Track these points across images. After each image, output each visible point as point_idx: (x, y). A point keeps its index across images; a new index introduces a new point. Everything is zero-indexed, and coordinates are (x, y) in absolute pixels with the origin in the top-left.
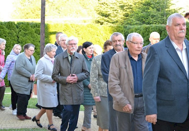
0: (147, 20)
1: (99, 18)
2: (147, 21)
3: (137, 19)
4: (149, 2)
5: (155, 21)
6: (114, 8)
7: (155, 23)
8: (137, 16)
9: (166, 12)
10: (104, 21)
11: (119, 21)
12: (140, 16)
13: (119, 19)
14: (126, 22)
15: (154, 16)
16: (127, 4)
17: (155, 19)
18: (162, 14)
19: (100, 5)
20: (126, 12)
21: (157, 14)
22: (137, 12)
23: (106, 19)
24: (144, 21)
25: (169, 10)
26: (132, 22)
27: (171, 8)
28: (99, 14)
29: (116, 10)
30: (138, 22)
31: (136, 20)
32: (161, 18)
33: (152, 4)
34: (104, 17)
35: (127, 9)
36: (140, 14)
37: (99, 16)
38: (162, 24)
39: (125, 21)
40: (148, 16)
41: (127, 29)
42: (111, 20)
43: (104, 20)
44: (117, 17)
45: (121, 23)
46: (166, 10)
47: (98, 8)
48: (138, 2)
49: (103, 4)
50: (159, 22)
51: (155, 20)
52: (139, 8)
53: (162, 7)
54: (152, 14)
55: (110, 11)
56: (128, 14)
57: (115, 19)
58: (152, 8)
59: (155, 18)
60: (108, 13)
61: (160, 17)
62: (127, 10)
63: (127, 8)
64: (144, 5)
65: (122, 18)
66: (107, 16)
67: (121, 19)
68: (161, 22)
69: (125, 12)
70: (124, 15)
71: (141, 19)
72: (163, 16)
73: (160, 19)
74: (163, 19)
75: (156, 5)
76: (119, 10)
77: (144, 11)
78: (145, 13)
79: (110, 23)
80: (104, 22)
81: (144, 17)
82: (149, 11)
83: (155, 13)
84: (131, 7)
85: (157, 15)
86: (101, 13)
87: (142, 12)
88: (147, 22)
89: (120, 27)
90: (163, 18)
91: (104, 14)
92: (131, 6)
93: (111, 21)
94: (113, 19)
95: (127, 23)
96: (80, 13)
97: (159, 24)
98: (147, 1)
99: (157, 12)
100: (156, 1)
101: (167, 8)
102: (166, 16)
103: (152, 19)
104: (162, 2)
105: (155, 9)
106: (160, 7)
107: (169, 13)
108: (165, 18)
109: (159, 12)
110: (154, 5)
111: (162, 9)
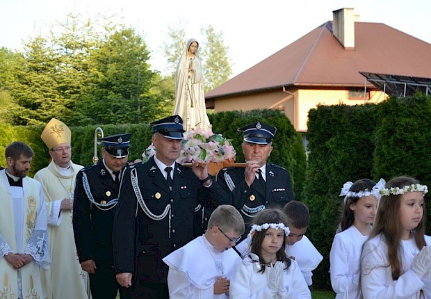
0: (106, 115)
1: (20, 112)
2: (106, 118)
3: (88, 113)
4: (109, 81)
5: (120, 118)
6: (47, 92)
7: (119, 120)
8: (88, 108)
9: (142, 101)
10: (31, 118)
12: (93, 107)
13: (56, 112)
15: (119, 107)
16: (72, 85)
17: (119, 114)
18: (134, 104)
19: (21, 85)
20: (70, 100)
21: (122, 104)
22: (88, 101)
23: (34, 112)
24: (100, 118)
25: (147, 95)
26: (80, 120)
27: (153, 92)
28: (20, 103)
29: (50, 96)
30: (89, 119)
31: (86, 115)
32: (132, 111)
33: (114, 85)
34: (29, 110)
35: (71, 93)
36: (92, 104)
37: (18, 107)
38: (133, 122)
40: (108, 108)
42: (43, 115)
43: (29, 116)
44: (52, 110)
46: (142, 95)
47: (17, 91)
48: (92, 81)
49: (26, 84)
50: (127, 119)
51: (119, 116)
52: (93, 93)
53: (134, 90)
54: (114, 104)
55: (38, 97)
56: (74, 102)
57: (49, 113)
58: (113, 93)
59: (119, 111)
60: (36, 101)
61: (130, 109)
62: (71, 95)
63: (72, 91)
64: (101, 86)
65: (62, 111)
66: (35, 106)
67: (60, 114)
68: (131, 119)
69: (67, 100)
70: (66, 106)
71: (96, 113)
72: (134, 108)
73: (127, 113)
74: (135, 114)
75: (122, 88)
76: (58, 96)
77: (101, 99)
78: (102, 102)
79: (41, 120)
80: (29, 119)
81: (101, 109)
82: (109, 97)
83: (119, 102)
84: (78, 90)
85: (124, 105)
86: (25, 101)
87: (97, 101)
88: (107, 120)
90: (135, 112)
91: (29, 102)
92: (78, 88)
93: (41, 117)
94: (46, 113)
97: (126, 123)
98: (106, 78)
99: (124, 101)
100: (123, 80)
101: (143, 93)
102: (141, 108)
103: (114, 113)
104: (132, 81)
105: (120, 94)
106: (130, 91)
107: (146, 101)
108: (139, 111)
109: (128, 101)
110: (118, 86)
111: (133, 95)
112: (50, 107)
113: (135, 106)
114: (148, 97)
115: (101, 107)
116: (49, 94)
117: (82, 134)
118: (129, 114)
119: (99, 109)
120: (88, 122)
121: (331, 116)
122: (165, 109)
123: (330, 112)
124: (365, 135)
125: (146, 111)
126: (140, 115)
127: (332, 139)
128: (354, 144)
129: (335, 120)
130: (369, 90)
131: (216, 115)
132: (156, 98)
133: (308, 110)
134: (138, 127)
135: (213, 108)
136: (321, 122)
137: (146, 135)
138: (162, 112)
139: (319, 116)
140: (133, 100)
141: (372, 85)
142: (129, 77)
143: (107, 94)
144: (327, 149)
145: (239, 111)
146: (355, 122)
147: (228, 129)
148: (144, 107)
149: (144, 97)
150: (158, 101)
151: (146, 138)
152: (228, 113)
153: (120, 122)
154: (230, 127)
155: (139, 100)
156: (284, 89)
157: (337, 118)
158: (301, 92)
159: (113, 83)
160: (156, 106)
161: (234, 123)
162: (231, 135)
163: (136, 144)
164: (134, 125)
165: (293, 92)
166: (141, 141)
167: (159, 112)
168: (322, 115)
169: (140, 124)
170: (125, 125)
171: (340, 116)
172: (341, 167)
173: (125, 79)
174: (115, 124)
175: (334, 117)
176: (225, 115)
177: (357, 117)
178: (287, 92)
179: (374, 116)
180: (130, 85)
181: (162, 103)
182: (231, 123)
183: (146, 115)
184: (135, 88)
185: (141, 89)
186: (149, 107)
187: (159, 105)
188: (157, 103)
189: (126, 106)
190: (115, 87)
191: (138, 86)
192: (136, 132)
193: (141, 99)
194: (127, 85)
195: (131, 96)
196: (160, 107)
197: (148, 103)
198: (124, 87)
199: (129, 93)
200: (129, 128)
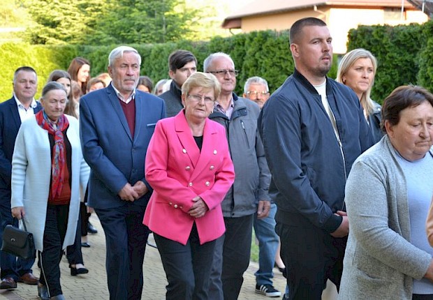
0: (129, 34)
1: (39, 30)
2: (129, 37)
3: (110, 32)
5: (144, 37)
6: (66, 9)
7: (143, 40)
8: (111, 27)
9: (168, 19)
10: (49, 36)
11: (77, 36)
12: (116, 26)
13: (76, 31)
14: (90, 37)
15: (143, 26)
16: (93, 2)
17: (143, 33)
20: (92, 18)
21: (147, 22)
22: (111, 19)
23: (53, 31)
24: (123, 36)
25: (172, 14)
26: (101, 39)
27: (177, 10)
28: (38, 21)
29: (70, 14)
30: (111, 38)
31: (109, 34)
32: (156, 30)
33: (138, 2)
34: (47, 28)
35: (92, 11)
36: (115, 23)
37: (37, 25)
38: (158, 42)
39: (89, 35)
40: (131, 27)
41: (85, 52)
42: (62, 33)
43: (47, 34)
44: (72, 28)
45: (82, 39)
46: (167, 14)
47: (35, 8)
49: (45, 0)
50: (152, 38)
51: (143, 35)
52: (115, 11)
53: (159, 8)
54: (137, 22)
55: (57, 16)
56: (94, 21)
57: (69, 32)
58: (137, 11)
59: (143, 30)
60: (55, 19)
61: (154, 28)
62: (92, 13)
63: (93, 9)
64: (124, 4)
65: (82, 30)
66: (54, 25)
67: (81, 32)
68: (156, 39)
69: (87, 19)
70: (86, 24)
71: (119, 31)
72: (159, 27)
73: (153, 32)
74: (160, 33)
75: (146, 5)
76: (78, 14)
77: (124, 17)
78: (125, 20)
79: (60, 39)
80: (48, 38)
81: (124, 28)
82: (132, 15)
83: (143, 20)
84: (100, 8)
85: (148, 24)
86: (43, 19)
87: (119, 19)
88: (130, 39)
89: (69, 49)
90: (160, 31)
91: (48, 20)
92: (100, 5)
93: (61, 36)
94: (65, 31)
95: (91, 39)
96: (10, 16)
97: (150, 42)
99: (148, 19)
101: (168, 11)
102: (166, 26)
103: (138, 31)
105: (144, 12)
106: (154, 9)
107: (171, 20)
108: (164, 30)
109: (152, 19)
110: (142, 4)
111: (158, 13)
112: (70, 26)
113: (160, 24)
114: (174, 16)
115: (124, 26)
116: (68, 12)
117: (105, 53)
118: (153, 34)
119: (122, 28)
120: (110, 42)
121: (373, 36)
122: (192, 28)
123: (371, 32)
124: (408, 57)
125: (172, 30)
126: (166, 34)
128: (396, 66)
129: (376, 41)
130: (405, 9)
131: (248, 35)
132: (181, 16)
133: (348, 31)
134: (166, 47)
135: (239, 27)
136: (361, 42)
138: (188, 31)
139: (359, 36)
140: (157, 18)
141: (409, 5)
143: (130, 12)
145: (273, 29)
146: (398, 43)
147: (261, 49)
148: (169, 26)
149: (169, 16)
150: (184, 20)
152: (262, 32)
153: (144, 42)
154: (263, 47)
155: (164, 19)
156: (315, 8)
157: (378, 39)
158: (332, 10)
160: (182, 25)
161: (268, 43)
162: (265, 56)
163: (163, 64)
164: (160, 45)
165: (324, 11)
167: (185, 31)
168: (363, 35)
169: (169, 44)
170: (150, 45)
171: (382, 37)
172: (382, 90)
174: (139, 44)
175: (376, 37)
176: (258, 35)
177: (400, 37)
178: (320, 11)
179: (419, 36)
180: (155, 3)
181: (187, 22)
182: (264, 43)
183: (172, 34)
184: (160, 6)
185: (167, 7)
186: (174, 25)
187: (186, 24)
188: (183, 22)
189: (150, 24)
190: (139, 4)
191: (163, 4)
192: (163, 53)
193: (166, 18)
194: (152, 3)
195: (156, 14)
196: (186, 27)
197: (174, 22)
198: (148, 4)
199: (154, 11)
200: (155, 47)
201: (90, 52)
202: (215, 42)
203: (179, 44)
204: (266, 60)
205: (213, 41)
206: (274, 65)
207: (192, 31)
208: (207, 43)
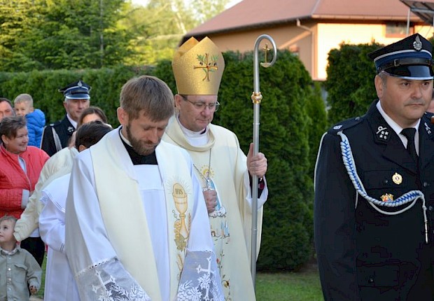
0: (57, 57)
2: (57, 61)
3: (33, 54)
4: (62, 11)
5: (76, 61)
7: (74, 64)
8: (33, 48)
9: (106, 38)
12: (39, 47)
14: (7, 61)
15: (75, 46)
16: (11, 16)
17: (75, 55)
18: (95, 43)
20: (9, 37)
21: (79, 42)
22: (33, 37)
24: (49, 61)
25: (113, 31)
26: (20, 63)
27: (121, 25)
30: (34, 62)
31: (30, 57)
32: (92, 51)
33: (68, 16)
35: (10, 27)
36: (39, 42)
38: (94, 67)
39: (5, 59)
40: (60, 48)
46: (106, 30)
48: (38, 11)
50: (86, 62)
51: (75, 58)
52: (39, 27)
53: (95, 23)
54: (68, 42)
56: (13, 40)
58: (67, 27)
59: (75, 52)
61: (89, 49)
62: (10, 30)
63: (11, 24)
64: (51, 18)
68: (92, 63)
69: (4, 37)
70: (3, 44)
71: (44, 54)
72: (95, 48)
73: (87, 54)
74: (96, 56)
75: (79, 20)
77: (51, 35)
78: (51, 40)
81: (51, 49)
82: (61, 33)
83: (75, 39)
84: (20, 23)
85: (81, 44)
87: (44, 38)
88: (58, 63)
90: (97, 53)
92: (20, 20)
95: (8, 64)
97: (84, 67)
98: (58, 7)
99: (81, 37)
100: (80, 10)
101: (107, 28)
102: (105, 47)
103: (68, 53)
104: (93, 11)
105: (76, 29)
106: (90, 25)
107: (111, 39)
108: (101, 52)
109: (87, 38)
110: (73, 18)
111: (94, 30)
113: (96, 44)
114: (114, 34)
115: (50, 46)
117: (25, 82)
118: (88, 57)
119: (48, 49)
120: (33, 66)
121: (359, 59)
122: (138, 49)
123: (357, 53)
125: (112, 51)
126: (104, 57)
127: (360, 90)
129: (364, 65)
130: (413, 24)
132: (124, 34)
133: (329, 51)
134: (100, 73)
136: (345, 67)
137: (110, 84)
138: (133, 53)
139: (342, 59)
141: (417, 18)
142: (88, 5)
143: (58, 28)
144: (352, 104)
145: (235, 51)
148: (108, 47)
149: (109, 33)
150: (127, 38)
151: (110, 89)
153: (76, 67)
155: (102, 37)
156: (299, 23)
157: (367, 62)
158: (321, 26)
159: (67, 14)
160: (125, 46)
163: (97, 96)
164: (95, 71)
165: (310, 27)
166: (104, 92)
167: (130, 53)
168: (347, 57)
169: (103, 70)
170: (82, 70)
173: (82, 8)
174: (68, 69)
175: (363, 60)
178: (304, 27)
180: (90, 17)
181: (132, 41)
183: (112, 58)
184: (96, 21)
185: (105, 22)
186: (115, 46)
187: (130, 44)
188: (127, 41)
189: (84, 44)
190: (69, 19)
191: (100, 18)
192: (97, 81)
193: (104, 36)
194: (85, 17)
195: (92, 31)
196: (130, 47)
197: (114, 41)
198: (81, 19)
199: (89, 27)
200: (88, 74)
201: (6, 81)
202: (163, 67)
203: (116, 70)
204: (227, 90)
205: (159, 66)
206: (236, 96)
207: (137, 53)
208: (152, 68)
